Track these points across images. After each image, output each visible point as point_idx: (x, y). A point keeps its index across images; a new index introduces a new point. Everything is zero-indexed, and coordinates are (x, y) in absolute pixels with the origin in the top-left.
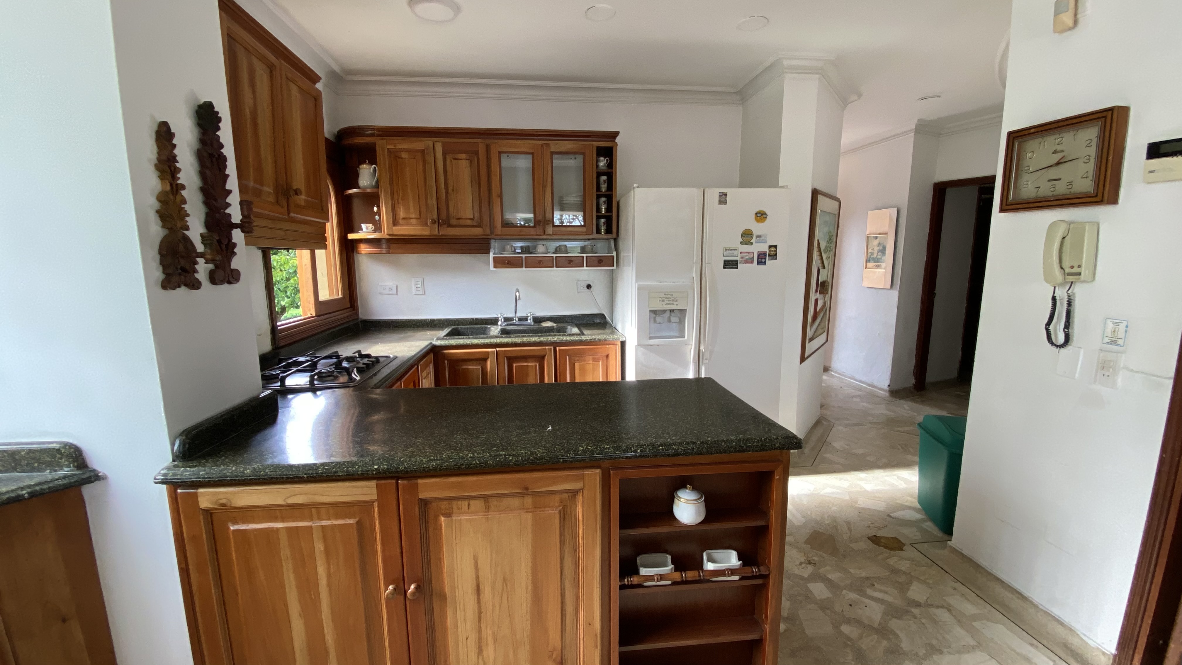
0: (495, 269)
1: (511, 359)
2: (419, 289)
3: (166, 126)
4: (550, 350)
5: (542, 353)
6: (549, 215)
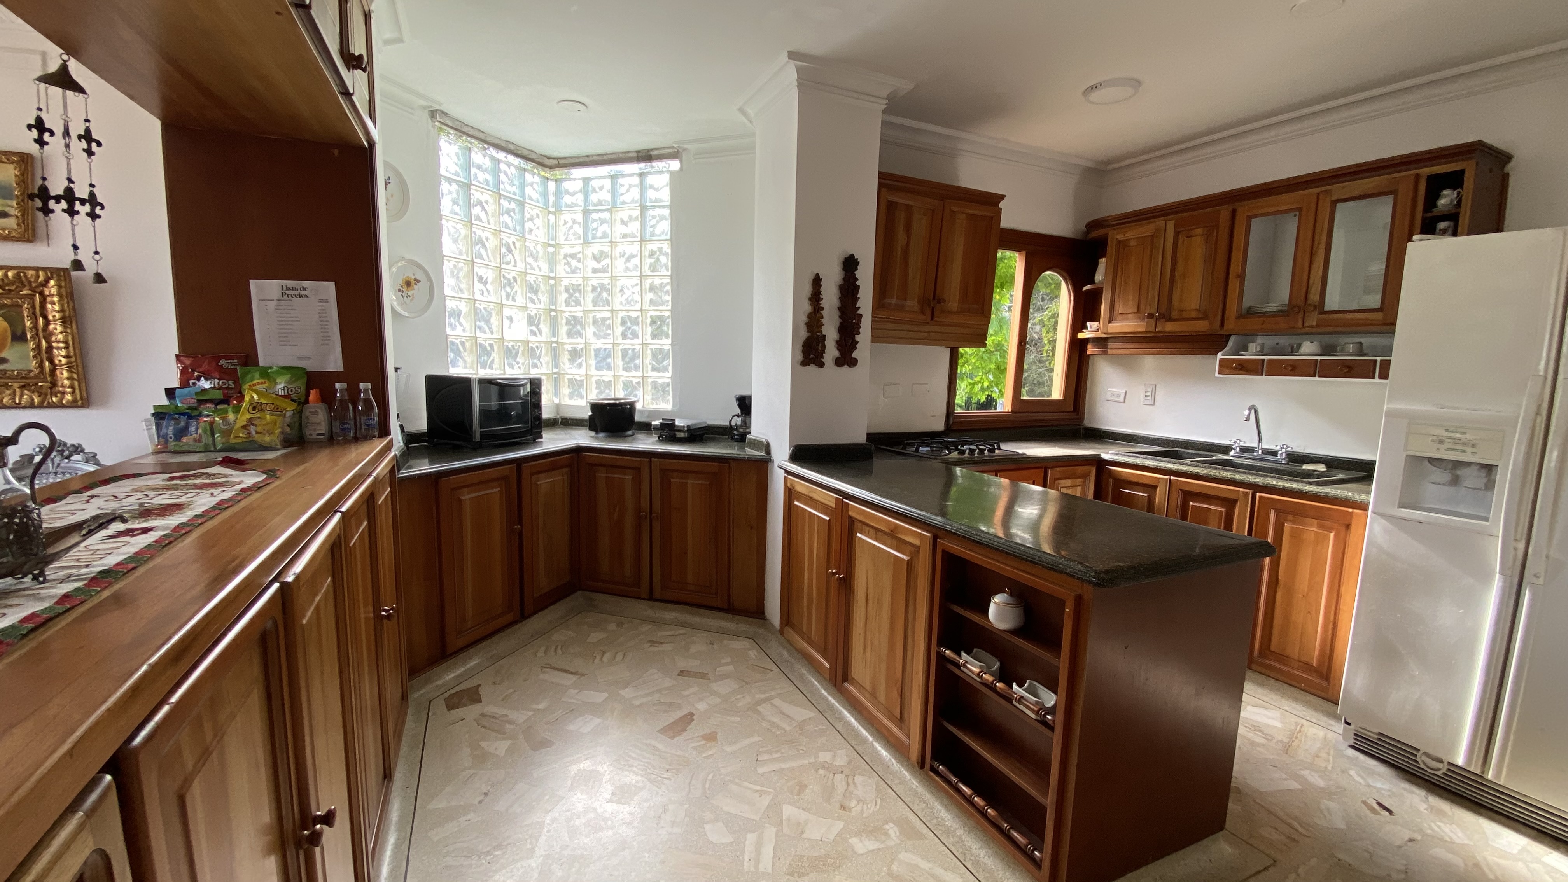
0: (1221, 376)
1: (1188, 495)
2: (1149, 398)
3: (817, 276)
4: (1246, 494)
5: (1233, 496)
6: (1314, 297)
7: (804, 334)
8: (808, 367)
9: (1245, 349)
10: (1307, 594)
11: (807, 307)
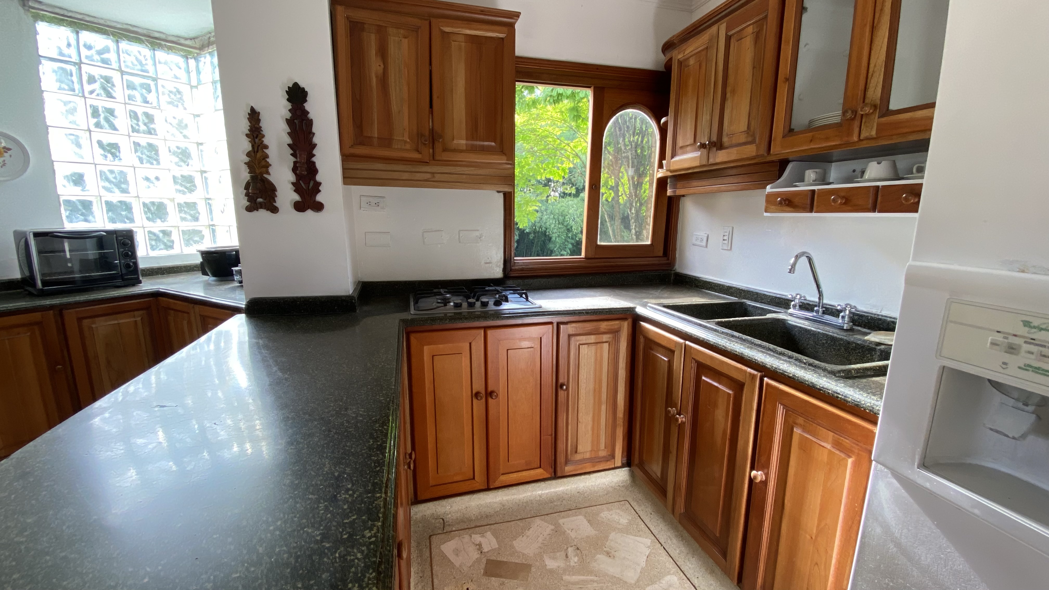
0: (769, 214)
1: (701, 367)
2: (727, 242)
3: (252, 109)
4: (753, 377)
5: (740, 377)
6: (875, 92)
7: (246, 176)
8: (255, 213)
9: (802, 180)
10: (816, 537)
11: (246, 145)
